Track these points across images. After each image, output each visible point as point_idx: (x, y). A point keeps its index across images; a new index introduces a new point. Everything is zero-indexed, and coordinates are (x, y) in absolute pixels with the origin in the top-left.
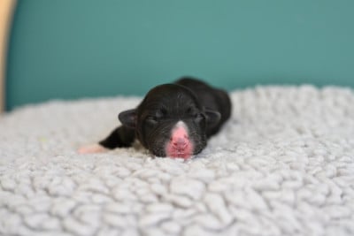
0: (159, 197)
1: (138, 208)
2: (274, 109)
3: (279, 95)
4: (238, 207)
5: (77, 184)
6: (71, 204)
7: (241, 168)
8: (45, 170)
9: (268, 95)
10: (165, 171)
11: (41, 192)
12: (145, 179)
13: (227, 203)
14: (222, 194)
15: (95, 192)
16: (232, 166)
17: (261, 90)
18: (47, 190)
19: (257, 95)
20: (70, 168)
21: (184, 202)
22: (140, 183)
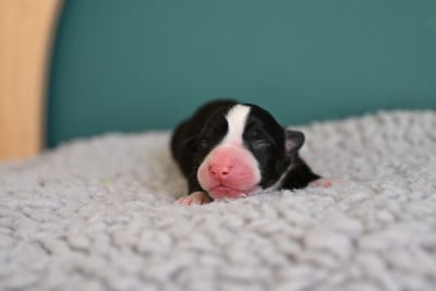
0: (291, 258)
1: (265, 273)
3: (411, 122)
4: (406, 271)
5: (175, 240)
6: (171, 266)
7: (397, 219)
8: (125, 223)
9: (396, 121)
10: (293, 224)
11: (127, 252)
12: (267, 235)
13: (390, 266)
14: (379, 253)
15: (200, 252)
16: (384, 215)
17: (387, 117)
18: (135, 249)
19: (381, 122)
20: (159, 219)
22: (260, 241)
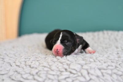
0: (66, 69)
1: (58, 73)
2: (109, 39)
4: (92, 75)
5: (40, 64)
6: (37, 71)
7: (95, 61)
8: (30, 59)
9: (108, 34)
10: (68, 60)
11: (28, 67)
12: (62, 63)
13: (88, 73)
14: (87, 70)
15: (45, 67)
16: (92, 60)
17: (105, 32)
18: (30, 66)
19: (104, 34)
20: (38, 58)
21: (74, 72)
22: (60, 64)
